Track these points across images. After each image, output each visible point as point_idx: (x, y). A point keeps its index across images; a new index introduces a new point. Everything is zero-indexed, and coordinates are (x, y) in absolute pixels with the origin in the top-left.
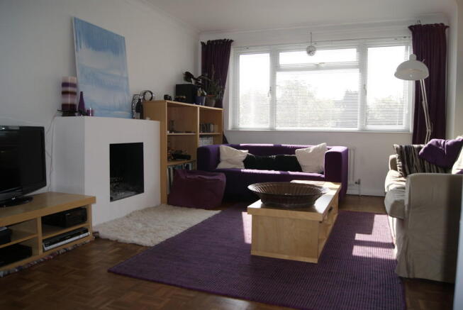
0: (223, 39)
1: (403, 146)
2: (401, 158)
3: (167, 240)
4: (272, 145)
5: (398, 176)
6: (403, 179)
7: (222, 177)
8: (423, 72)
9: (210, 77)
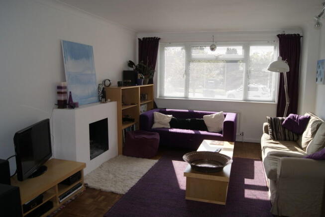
0: (153, 37)
1: (273, 118)
2: (271, 126)
3: (132, 188)
4: (187, 111)
5: (269, 138)
6: (272, 141)
7: (157, 136)
8: (286, 68)
9: (145, 63)
